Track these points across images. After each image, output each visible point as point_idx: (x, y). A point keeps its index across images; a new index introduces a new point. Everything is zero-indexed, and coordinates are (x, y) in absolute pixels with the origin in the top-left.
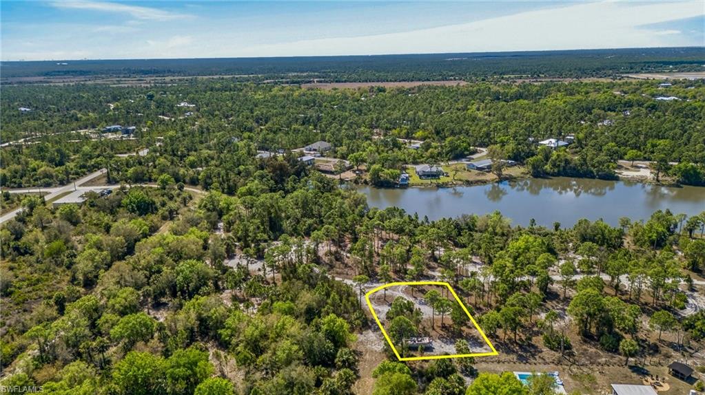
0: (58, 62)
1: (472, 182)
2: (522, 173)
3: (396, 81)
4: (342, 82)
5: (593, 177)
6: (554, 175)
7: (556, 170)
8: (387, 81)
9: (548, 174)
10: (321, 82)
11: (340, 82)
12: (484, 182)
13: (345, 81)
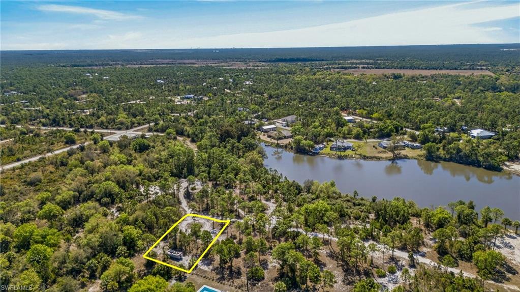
0: (214, 49)
1: (367, 158)
2: (419, 155)
3: (426, 69)
4: (381, 68)
5: (479, 166)
6: (445, 160)
7: (448, 156)
8: (419, 69)
9: (441, 159)
10: (364, 68)
11: (379, 68)
12: (378, 159)
13: (384, 68)
